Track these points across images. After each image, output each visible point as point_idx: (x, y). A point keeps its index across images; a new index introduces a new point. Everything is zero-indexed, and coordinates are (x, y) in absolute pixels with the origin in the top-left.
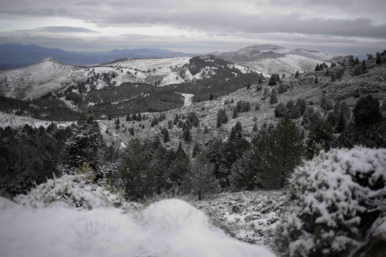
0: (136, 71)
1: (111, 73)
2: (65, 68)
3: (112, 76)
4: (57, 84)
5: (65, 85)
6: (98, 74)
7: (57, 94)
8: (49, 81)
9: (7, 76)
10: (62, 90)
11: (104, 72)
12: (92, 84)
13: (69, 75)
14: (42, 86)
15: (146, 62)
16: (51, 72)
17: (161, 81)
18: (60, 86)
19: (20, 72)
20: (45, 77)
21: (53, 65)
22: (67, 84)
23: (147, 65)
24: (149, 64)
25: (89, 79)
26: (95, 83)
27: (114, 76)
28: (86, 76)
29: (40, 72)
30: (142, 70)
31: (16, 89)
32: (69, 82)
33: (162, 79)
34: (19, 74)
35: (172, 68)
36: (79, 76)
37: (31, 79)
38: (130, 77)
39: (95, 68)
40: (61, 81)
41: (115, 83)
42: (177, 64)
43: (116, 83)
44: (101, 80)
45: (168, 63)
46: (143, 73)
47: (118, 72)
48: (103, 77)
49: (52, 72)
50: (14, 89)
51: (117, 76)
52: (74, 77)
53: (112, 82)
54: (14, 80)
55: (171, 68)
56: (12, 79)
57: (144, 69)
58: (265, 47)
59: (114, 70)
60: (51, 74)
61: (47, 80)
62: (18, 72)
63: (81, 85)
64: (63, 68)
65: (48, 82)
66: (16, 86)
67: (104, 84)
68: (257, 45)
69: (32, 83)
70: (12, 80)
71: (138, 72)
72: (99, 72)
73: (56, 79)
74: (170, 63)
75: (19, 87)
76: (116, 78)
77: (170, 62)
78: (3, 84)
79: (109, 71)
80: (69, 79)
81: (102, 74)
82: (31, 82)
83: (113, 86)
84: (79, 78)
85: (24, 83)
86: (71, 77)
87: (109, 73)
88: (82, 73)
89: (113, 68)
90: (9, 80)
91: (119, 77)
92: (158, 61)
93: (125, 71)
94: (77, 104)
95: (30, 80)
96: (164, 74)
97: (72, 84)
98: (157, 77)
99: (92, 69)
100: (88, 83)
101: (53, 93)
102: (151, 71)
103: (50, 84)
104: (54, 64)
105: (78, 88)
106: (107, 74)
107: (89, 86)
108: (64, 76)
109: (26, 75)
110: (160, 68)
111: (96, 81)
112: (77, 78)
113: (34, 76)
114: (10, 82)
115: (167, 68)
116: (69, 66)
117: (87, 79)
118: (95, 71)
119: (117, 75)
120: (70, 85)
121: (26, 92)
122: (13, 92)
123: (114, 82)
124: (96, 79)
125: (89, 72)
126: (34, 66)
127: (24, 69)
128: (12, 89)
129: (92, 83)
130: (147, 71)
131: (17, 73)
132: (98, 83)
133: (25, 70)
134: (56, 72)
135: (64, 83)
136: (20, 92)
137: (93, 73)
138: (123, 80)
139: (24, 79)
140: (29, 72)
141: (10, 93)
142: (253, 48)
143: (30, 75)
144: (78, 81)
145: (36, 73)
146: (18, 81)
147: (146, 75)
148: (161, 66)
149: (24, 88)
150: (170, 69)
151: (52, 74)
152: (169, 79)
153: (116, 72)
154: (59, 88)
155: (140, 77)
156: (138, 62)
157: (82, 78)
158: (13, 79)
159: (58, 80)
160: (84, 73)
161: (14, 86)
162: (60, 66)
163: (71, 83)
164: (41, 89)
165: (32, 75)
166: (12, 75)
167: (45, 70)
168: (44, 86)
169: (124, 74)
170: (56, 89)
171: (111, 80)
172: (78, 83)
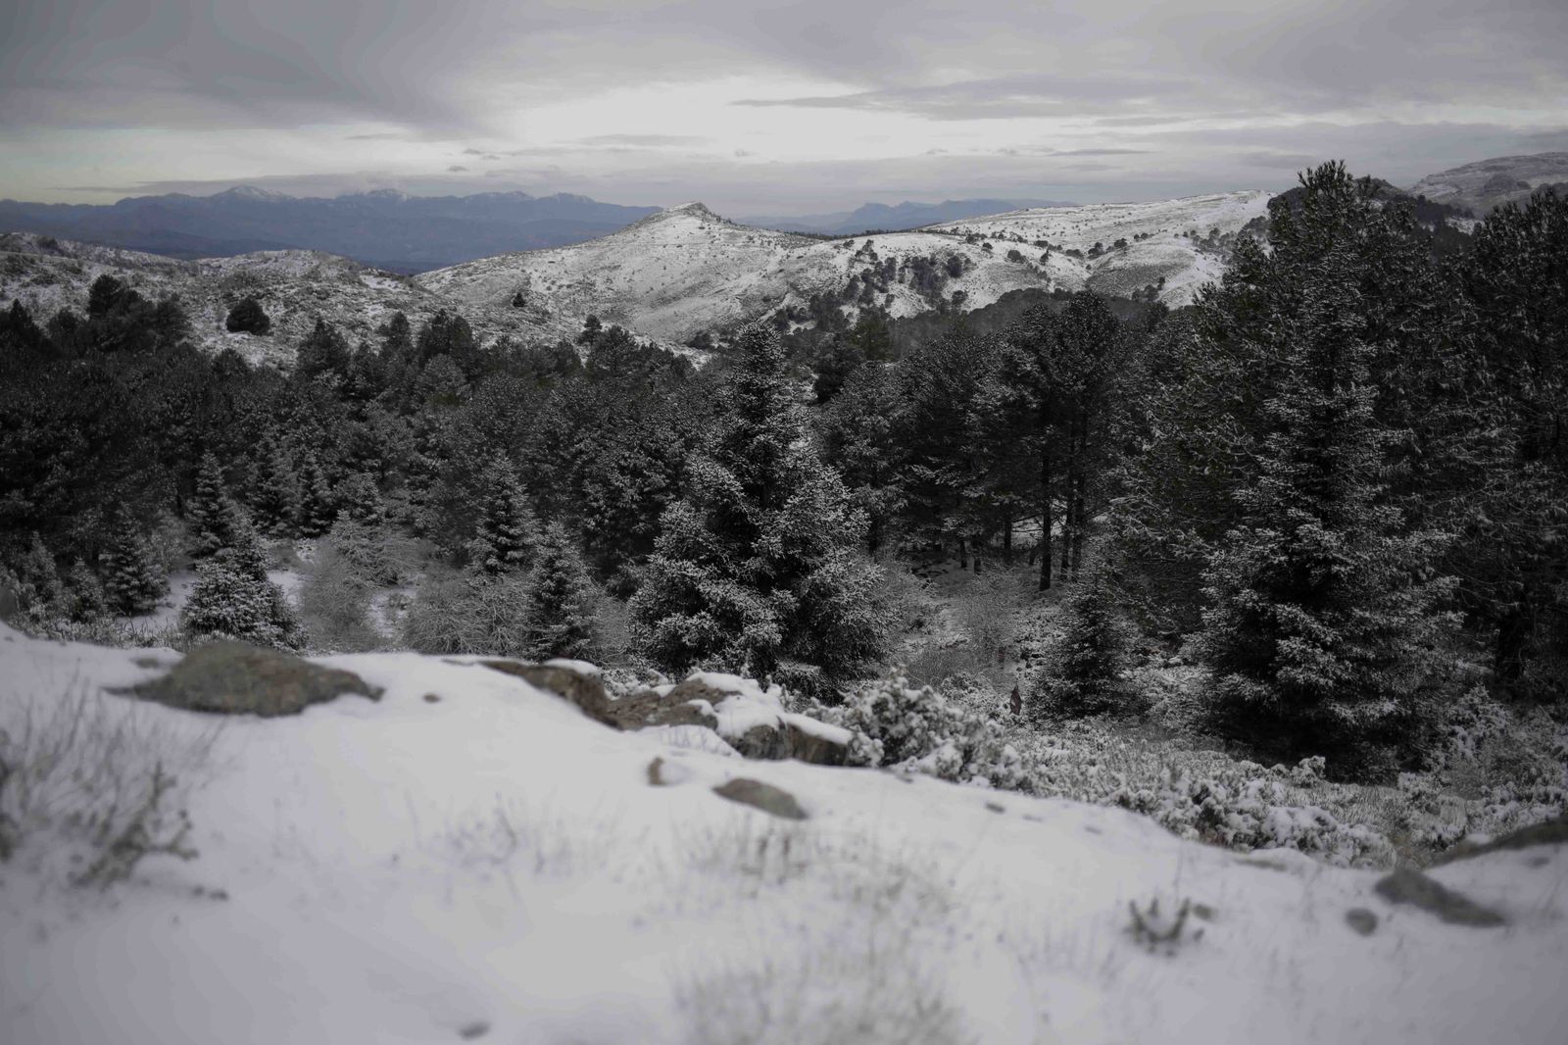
0: (1045, 251)
1: (942, 258)
2: (751, 239)
3: (947, 268)
4: (726, 304)
5: (759, 306)
6: (892, 261)
7: (731, 341)
8: (692, 291)
9: (528, 272)
11: (913, 255)
12: (868, 304)
13: (772, 267)
14: (668, 311)
15: (1072, 217)
16: (697, 254)
17: (1160, 288)
18: (737, 310)
19: (575, 259)
20: (677, 277)
21: (702, 228)
22: (766, 300)
23: (1082, 227)
24: (1089, 224)
25: (854, 280)
26: (880, 299)
27: (956, 267)
28: (844, 269)
29: (655, 255)
30: (1065, 248)
32: (772, 294)
33: (1162, 281)
34: (573, 266)
35: (1196, 239)
36: (816, 270)
37: (620, 284)
38: (1024, 272)
39: (872, 238)
40: (737, 292)
41: (960, 297)
42: (1215, 221)
43: (964, 299)
44: (902, 286)
45: (1178, 217)
46: (1074, 260)
47: (969, 255)
48: (909, 275)
49: (702, 256)
51: (966, 269)
52: (792, 274)
53: (947, 295)
54: (554, 288)
55: (1192, 234)
56: (547, 285)
57: (1074, 243)
58: (1544, 167)
59: (954, 244)
60: (697, 264)
61: (683, 286)
62: (570, 257)
63: (824, 306)
64: (744, 238)
65: (687, 296)
67: (914, 301)
69: (628, 298)
70: (549, 289)
71: (1052, 253)
72: (891, 255)
73: (721, 281)
74: (1183, 218)
76: (965, 277)
77: (1180, 212)
79: (932, 251)
80: (775, 282)
81: (908, 260)
82: (620, 297)
83: (955, 312)
84: (814, 277)
85: (594, 299)
86: (781, 275)
87: (933, 255)
88: (824, 256)
89: (951, 239)
90: (538, 287)
91: (975, 273)
92: (1124, 212)
93: (1001, 248)
95: (616, 289)
96: (1167, 261)
97: (786, 302)
98: (1140, 272)
99: (864, 240)
100: (852, 297)
101: (715, 335)
102: (1105, 249)
103: (696, 302)
104: (705, 225)
105: (812, 318)
106: (925, 259)
107: (856, 311)
108: (751, 270)
109: (602, 268)
110: (1145, 236)
111: (882, 291)
112: (808, 279)
113: (630, 270)
115: (1176, 235)
116: (766, 233)
117: (846, 281)
118: (876, 248)
119: (969, 266)
120: (781, 306)
123: (959, 293)
124: (884, 283)
125: (852, 253)
126: (630, 236)
127: (589, 247)
129: (867, 298)
130: (1090, 252)
131: (566, 262)
132: (890, 300)
133: (596, 252)
134: (719, 256)
135: (753, 299)
137: (867, 259)
138: (994, 286)
139: (593, 284)
140: (611, 258)
142: (1488, 169)
143: (615, 268)
144: (812, 290)
145: (639, 259)
146: (570, 290)
147: (1088, 267)
148: (1146, 229)
150: (1189, 241)
151: (701, 264)
152: (1191, 280)
153: (963, 254)
154: (736, 319)
155: (1062, 273)
156: (1040, 218)
157: (825, 275)
158: (553, 283)
159: (729, 285)
160: (833, 257)
162: (730, 231)
163: (781, 299)
164: (662, 321)
165: (626, 269)
166: (549, 271)
167: (673, 250)
168: (676, 309)
169: (995, 261)
170: (723, 323)
171: (945, 285)
172: (813, 299)
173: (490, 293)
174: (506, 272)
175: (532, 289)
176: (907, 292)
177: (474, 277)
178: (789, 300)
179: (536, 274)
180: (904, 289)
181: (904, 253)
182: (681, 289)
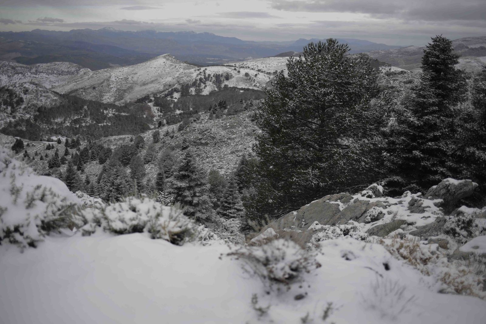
1: (225, 74)
2: (176, 66)
3: (225, 77)
4: (159, 86)
5: (167, 87)
6: (209, 75)
8: (152, 82)
9: (112, 74)
10: (163, 93)
11: (217, 73)
12: (199, 87)
13: (177, 76)
14: (144, 87)
15: (279, 61)
16: (158, 71)
18: (162, 88)
20: (150, 77)
21: (164, 62)
22: (170, 86)
25: (197, 80)
26: (203, 85)
27: (228, 78)
28: (194, 77)
29: (148, 70)
30: (267, 72)
31: (118, 90)
32: (172, 84)
34: (125, 73)
36: (186, 77)
37: (135, 79)
38: (247, 80)
39: (207, 68)
40: (164, 83)
41: (226, 86)
46: (267, 75)
47: (233, 74)
48: (214, 79)
49: (159, 71)
50: (115, 89)
51: (231, 78)
52: (180, 78)
53: (223, 86)
56: (116, 78)
57: (271, 70)
59: (230, 70)
62: (126, 70)
63: (185, 88)
64: (174, 66)
66: (118, 86)
67: (212, 87)
68: (468, 38)
69: (135, 83)
70: (116, 79)
71: (260, 73)
72: (211, 73)
73: (161, 79)
75: (121, 87)
76: (230, 80)
78: (105, 84)
79: (223, 72)
80: (175, 80)
81: (214, 75)
84: (185, 79)
85: (127, 83)
86: (177, 78)
87: (222, 74)
88: (191, 73)
89: (230, 68)
90: (113, 79)
93: (243, 71)
94: (163, 112)
95: (133, 80)
97: (175, 86)
99: (204, 68)
100: (195, 85)
101: (152, 96)
102: (278, 72)
103: (152, 85)
104: (166, 61)
105: (181, 91)
106: (219, 75)
107: (194, 89)
108: (170, 76)
109: (133, 74)
111: (204, 83)
112: (183, 80)
114: (113, 81)
116: (182, 64)
117: (194, 80)
118: (206, 71)
120: (173, 88)
121: (126, 93)
122: (113, 93)
124: (205, 81)
125: (199, 72)
126: (144, 64)
128: (113, 89)
129: (199, 85)
130: (273, 73)
132: (206, 86)
133: (133, 68)
134: (163, 72)
135: (167, 85)
136: (120, 94)
137: (203, 74)
139: (128, 79)
140: (136, 70)
141: (110, 94)
142: (463, 41)
143: (136, 74)
144: (183, 83)
145: (143, 71)
146: (121, 80)
147: (270, 78)
149: (125, 89)
151: (158, 74)
153: (231, 74)
154: (160, 91)
155: (260, 80)
157: (188, 79)
159: (163, 80)
160: (193, 73)
161: (116, 86)
162: (171, 64)
163: (174, 85)
164: (141, 90)
165: (138, 75)
166: (118, 74)
167: (153, 69)
168: (146, 87)
169: (239, 76)
170: (155, 92)
171: (223, 82)
172: (183, 86)
173: (98, 80)
174: (106, 74)
175: (111, 79)
177: (97, 75)
178: (176, 86)
179: (114, 75)
180: (211, 83)
181: (214, 73)
182: (150, 81)
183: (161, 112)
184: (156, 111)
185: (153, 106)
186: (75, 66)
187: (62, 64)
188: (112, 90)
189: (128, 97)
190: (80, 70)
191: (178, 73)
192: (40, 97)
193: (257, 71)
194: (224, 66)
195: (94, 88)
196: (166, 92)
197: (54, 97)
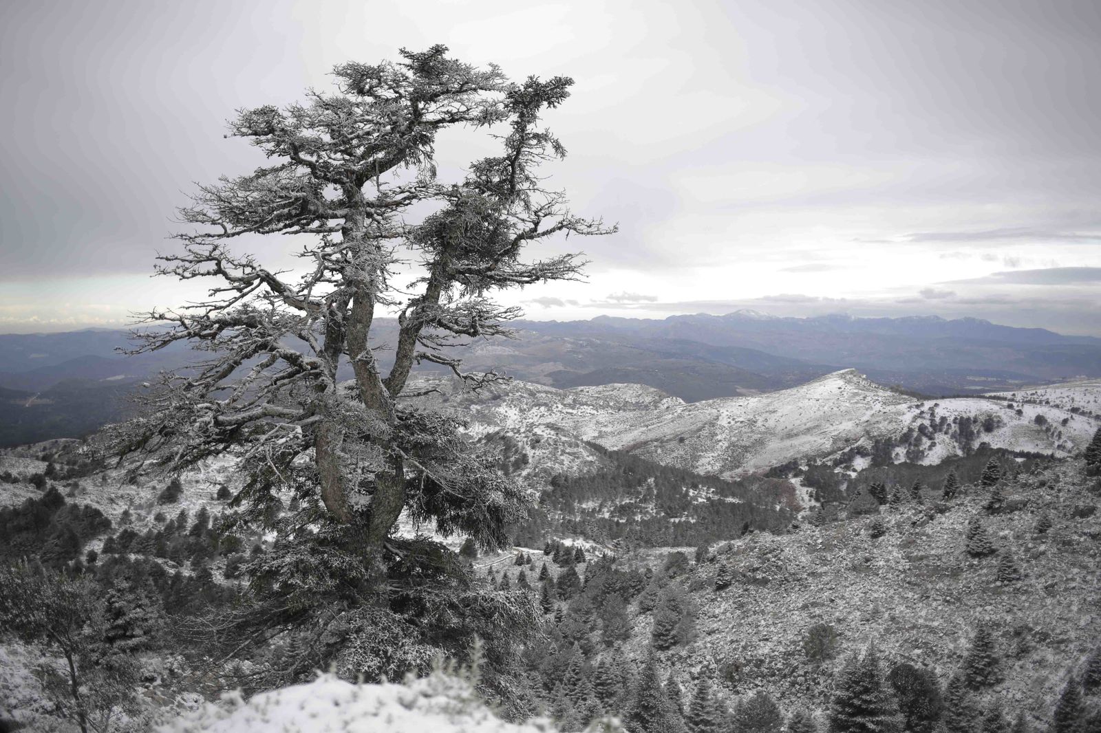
1: (982, 418)
2: (865, 397)
3: (984, 425)
4: (822, 441)
5: (840, 444)
6: (943, 419)
8: (808, 431)
9: (721, 411)
10: (831, 457)
11: (963, 415)
12: (915, 447)
13: (865, 418)
14: (788, 443)
16: (824, 407)
18: (828, 446)
19: (755, 404)
20: (804, 421)
21: (840, 388)
22: (847, 440)
25: (912, 430)
26: (926, 443)
27: (989, 426)
28: (907, 423)
29: (801, 405)
30: (1096, 413)
31: (732, 444)
32: (853, 437)
34: (751, 409)
36: (887, 422)
37: (771, 423)
38: (1038, 432)
39: (940, 401)
40: (835, 433)
41: (984, 446)
47: (1004, 417)
48: (955, 428)
49: (826, 408)
50: (726, 444)
51: (998, 427)
52: (872, 424)
53: (976, 445)
54: (733, 423)
56: (729, 420)
59: (996, 408)
60: (820, 414)
61: (804, 427)
62: (753, 402)
63: (882, 448)
64: (861, 397)
65: (804, 434)
66: (732, 438)
67: (950, 448)
69: (770, 432)
70: (729, 423)
71: (1078, 417)
72: (947, 414)
73: (828, 425)
75: (738, 440)
76: (995, 432)
78: (705, 433)
79: (978, 413)
80: (860, 429)
81: (957, 418)
82: (767, 431)
84: (884, 427)
86: (865, 424)
87: (977, 416)
88: (899, 413)
89: (997, 404)
90: (723, 422)
91: (1002, 431)
93: (1030, 412)
94: (822, 499)
95: (767, 426)
97: (859, 443)
99: (934, 402)
100: (906, 441)
101: (803, 461)
103: (808, 438)
104: (844, 386)
105: (871, 454)
106: (969, 418)
107: (905, 451)
108: (850, 420)
109: (766, 412)
111: (931, 438)
112: (879, 428)
113: (780, 414)
114: (722, 427)
116: (881, 393)
117: (905, 430)
118: (937, 410)
119: (1000, 424)
120: (855, 445)
121: (748, 454)
122: (720, 453)
123: (985, 443)
124: (933, 433)
125: (918, 412)
126: (795, 391)
127: (767, 397)
128: (721, 444)
129: (918, 442)
131: (749, 406)
132: (933, 445)
133: (770, 400)
134: (835, 409)
135: (841, 439)
136: (735, 454)
137: (928, 416)
139: (755, 422)
140: (776, 405)
141: (713, 454)
143: (774, 412)
144: (879, 436)
145: (790, 407)
146: (741, 425)
149: (748, 444)
151: (822, 413)
153: (999, 416)
154: (823, 452)
155: (1076, 433)
157: (892, 427)
158: (734, 419)
159: (832, 428)
160: (904, 414)
161: (728, 437)
162: (856, 391)
163: (857, 440)
164: (781, 449)
166: (735, 411)
167: (812, 402)
168: (793, 442)
169: (1021, 422)
170: (813, 454)
171: (978, 437)
172: (877, 442)
173: (692, 424)
174: (710, 410)
175: (719, 423)
176: (947, 440)
177: (691, 413)
178: (862, 442)
179: (726, 413)
180: (947, 438)
181: (956, 413)
182: (802, 429)
183: (817, 500)
184: (807, 498)
185: (801, 485)
186: (652, 393)
187: (627, 389)
188: (718, 447)
189: (752, 463)
190: (661, 400)
191: (869, 413)
192: (561, 455)
193: (1068, 410)
194: (984, 397)
195: (682, 440)
196: (838, 456)
197: (588, 456)
